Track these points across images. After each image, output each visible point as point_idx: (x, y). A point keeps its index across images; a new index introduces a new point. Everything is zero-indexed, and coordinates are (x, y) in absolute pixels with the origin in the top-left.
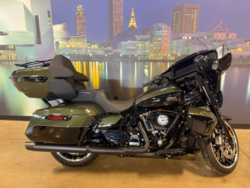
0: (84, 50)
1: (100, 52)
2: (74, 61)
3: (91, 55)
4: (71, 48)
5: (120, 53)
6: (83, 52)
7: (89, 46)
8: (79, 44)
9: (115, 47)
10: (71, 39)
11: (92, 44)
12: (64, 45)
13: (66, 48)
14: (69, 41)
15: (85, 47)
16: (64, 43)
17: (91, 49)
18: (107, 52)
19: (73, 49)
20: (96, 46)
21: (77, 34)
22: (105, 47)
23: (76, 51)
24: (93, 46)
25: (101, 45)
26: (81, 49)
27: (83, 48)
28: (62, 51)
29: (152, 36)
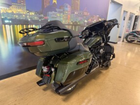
0: (24, 16)
1: (36, 18)
2: (16, 24)
3: (29, 20)
4: (13, 13)
5: (48, 19)
6: (23, 18)
7: (28, 13)
8: (20, 11)
9: (46, 15)
10: (13, 6)
11: (30, 11)
12: (5, 10)
13: (8, 13)
14: (11, 7)
15: (25, 13)
16: (5, 8)
17: (29, 16)
18: (41, 18)
19: (14, 14)
20: (33, 14)
21: (18, 2)
22: (39, 14)
23: (17, 16)
24: (31, 13)
25: (37, 13)
26: (22, 14)
27: (24, 14)
28: (3, 16)
29: (64, 10)
